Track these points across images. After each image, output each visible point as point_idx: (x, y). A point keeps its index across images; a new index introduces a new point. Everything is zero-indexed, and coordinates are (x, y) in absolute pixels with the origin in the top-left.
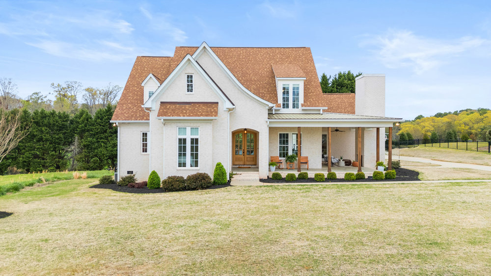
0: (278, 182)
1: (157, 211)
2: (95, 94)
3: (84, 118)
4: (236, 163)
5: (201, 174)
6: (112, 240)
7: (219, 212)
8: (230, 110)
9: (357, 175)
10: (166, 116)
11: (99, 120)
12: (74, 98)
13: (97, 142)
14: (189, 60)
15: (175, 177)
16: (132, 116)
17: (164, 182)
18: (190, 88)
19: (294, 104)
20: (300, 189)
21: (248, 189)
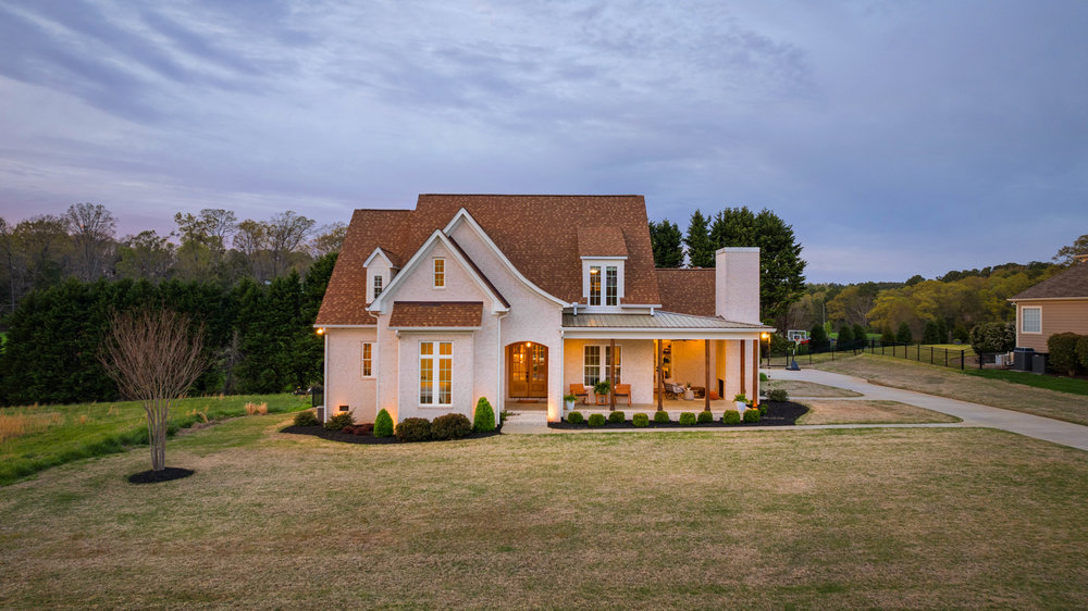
0: (576, 428)
1: (390, 471)
2: (260, 233)
3: (249, 297)
4: (516, 394)
5: (455, 415)
6: (339, 506)
7: (476, 473)
8: (501, 313)
9: (701, 416)
10: (402, 325)
11: (276, 300)
12: (217, 241)
13: (272, 341)
14: (438, 237)
15: (415, 419)
16: (348, 317)
17: (400, 427)
18: (439, 280)
19: (608, 299)
20: (604, 440)
21: (526, 439)
